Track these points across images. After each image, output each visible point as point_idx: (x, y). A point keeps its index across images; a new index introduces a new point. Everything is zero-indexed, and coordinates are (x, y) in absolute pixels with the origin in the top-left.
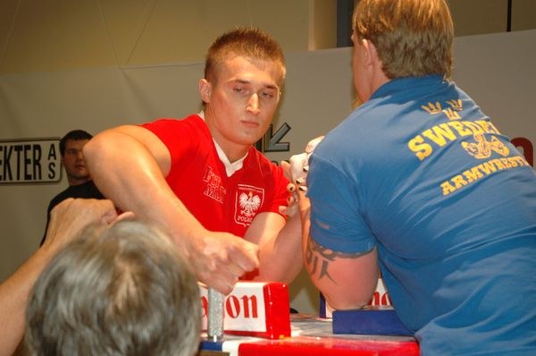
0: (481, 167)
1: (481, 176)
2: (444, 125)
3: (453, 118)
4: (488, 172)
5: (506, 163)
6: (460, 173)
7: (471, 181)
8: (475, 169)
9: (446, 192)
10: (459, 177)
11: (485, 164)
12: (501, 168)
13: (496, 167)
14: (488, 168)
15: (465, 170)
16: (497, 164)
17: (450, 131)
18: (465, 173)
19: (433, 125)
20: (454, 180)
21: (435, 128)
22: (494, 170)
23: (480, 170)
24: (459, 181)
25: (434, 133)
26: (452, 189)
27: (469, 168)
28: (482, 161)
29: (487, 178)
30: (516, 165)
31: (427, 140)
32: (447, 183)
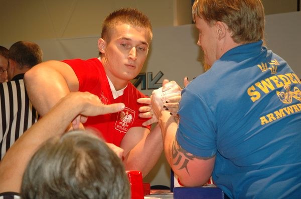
0: (285, 109)
1: (284, 115)
4: (289, 113)
6: (272, 112)
7: (278, 118)
8: (281, 110)
9: (262, 123)
10: (272, 114)
11: (288, 107)
12: (296, 111)
13: (294, 110)
14: (290, 111)
15: (275, 111)
16: (295, 108)
17: (271, 84)
18: (275, 113)
20: (268, 116)
22: (292, 112)
23: (284, 111)
24: (271, 117)
25: (262, 85)
26: (267, 122)
27: (278, 109)
28: (286, 106)
31: (258, 89)
32: (264, 117)
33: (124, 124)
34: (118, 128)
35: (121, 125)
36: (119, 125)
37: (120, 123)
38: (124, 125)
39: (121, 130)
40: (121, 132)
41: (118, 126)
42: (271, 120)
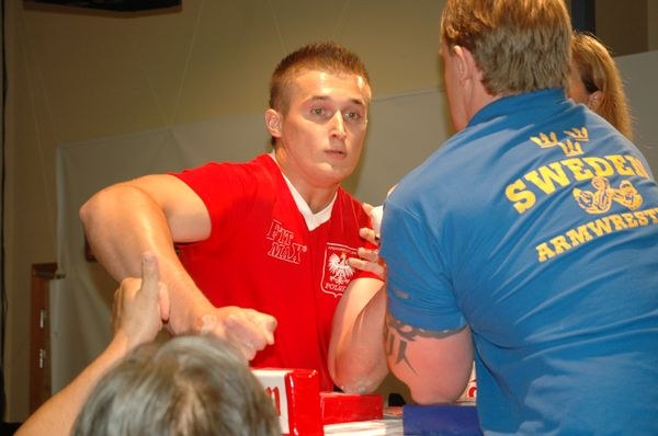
0: (591, 225)
1: (590, 238)
2: (555, 166)
3: (573, 153)
4: (600, 233)
5: (629, 220)
6: (563, 233)
7: (575, 244)
8: (582, 229)
9: (542, 258)
10: (561, 238)
11: (598, 221)
12: (618, 228)
13: (612, 226)
14: (601, 228)
15: (568, 230)
16: (615, 222)
17: (561, 173)
18: (568, 234)
19: (540, 165)
20: (553, 241)
21: (543, 170)
22: (609, 230)
23: (589, 230)
24: (560, 245)
25: (540, 176)
26: (551, 254)
27: (574, 226)
28: (594, 218)
29: (597, 242)
30: (647, 221)
31: (531, 186)
32: (544, 245)
33: (340, 278)
34: (328, 289)
35: (334, 282)
36: (330, 282)
37: (332, 278)
38: (340, 281)
39: (337, 292)
40: (336, 296)
41: (328, 285)
42: (559, 251)
